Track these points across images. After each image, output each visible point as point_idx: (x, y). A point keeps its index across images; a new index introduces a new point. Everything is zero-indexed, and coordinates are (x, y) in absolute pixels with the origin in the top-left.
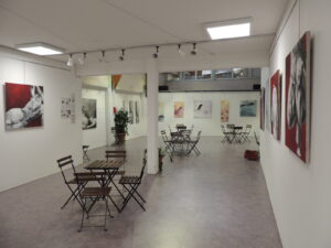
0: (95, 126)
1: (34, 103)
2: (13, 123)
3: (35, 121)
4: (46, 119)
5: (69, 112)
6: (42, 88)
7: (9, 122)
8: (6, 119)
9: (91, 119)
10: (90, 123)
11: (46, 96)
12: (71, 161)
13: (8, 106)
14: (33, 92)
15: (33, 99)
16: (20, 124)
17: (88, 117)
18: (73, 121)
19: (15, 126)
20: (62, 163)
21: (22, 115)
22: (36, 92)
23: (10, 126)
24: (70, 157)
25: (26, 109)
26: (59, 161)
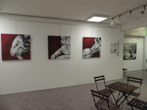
0: (135, 58)
1: (96, 46)
2: (86, 55)
3: (96, 55)
4: (102, 54)
5: (115, 50)
6: (100, 38)
7: (84, 55)
8: (83, 53)
9: (133, 54)
10: (132, 56)
11: (102, 42)
12: (104, 79)
13: (84, 48)
14: (96, 40)
15: (96, 44)
16: (89, 56)
17: (131, 53)
18: (118, 55)
19: (87, 57)
20: (96, 79)
21: (90, 51)
22: (97, 40)
23: (84, 56)
24: (103, 76)
25: (92, 49)
26: (95, 78)
